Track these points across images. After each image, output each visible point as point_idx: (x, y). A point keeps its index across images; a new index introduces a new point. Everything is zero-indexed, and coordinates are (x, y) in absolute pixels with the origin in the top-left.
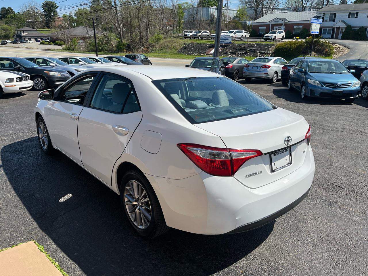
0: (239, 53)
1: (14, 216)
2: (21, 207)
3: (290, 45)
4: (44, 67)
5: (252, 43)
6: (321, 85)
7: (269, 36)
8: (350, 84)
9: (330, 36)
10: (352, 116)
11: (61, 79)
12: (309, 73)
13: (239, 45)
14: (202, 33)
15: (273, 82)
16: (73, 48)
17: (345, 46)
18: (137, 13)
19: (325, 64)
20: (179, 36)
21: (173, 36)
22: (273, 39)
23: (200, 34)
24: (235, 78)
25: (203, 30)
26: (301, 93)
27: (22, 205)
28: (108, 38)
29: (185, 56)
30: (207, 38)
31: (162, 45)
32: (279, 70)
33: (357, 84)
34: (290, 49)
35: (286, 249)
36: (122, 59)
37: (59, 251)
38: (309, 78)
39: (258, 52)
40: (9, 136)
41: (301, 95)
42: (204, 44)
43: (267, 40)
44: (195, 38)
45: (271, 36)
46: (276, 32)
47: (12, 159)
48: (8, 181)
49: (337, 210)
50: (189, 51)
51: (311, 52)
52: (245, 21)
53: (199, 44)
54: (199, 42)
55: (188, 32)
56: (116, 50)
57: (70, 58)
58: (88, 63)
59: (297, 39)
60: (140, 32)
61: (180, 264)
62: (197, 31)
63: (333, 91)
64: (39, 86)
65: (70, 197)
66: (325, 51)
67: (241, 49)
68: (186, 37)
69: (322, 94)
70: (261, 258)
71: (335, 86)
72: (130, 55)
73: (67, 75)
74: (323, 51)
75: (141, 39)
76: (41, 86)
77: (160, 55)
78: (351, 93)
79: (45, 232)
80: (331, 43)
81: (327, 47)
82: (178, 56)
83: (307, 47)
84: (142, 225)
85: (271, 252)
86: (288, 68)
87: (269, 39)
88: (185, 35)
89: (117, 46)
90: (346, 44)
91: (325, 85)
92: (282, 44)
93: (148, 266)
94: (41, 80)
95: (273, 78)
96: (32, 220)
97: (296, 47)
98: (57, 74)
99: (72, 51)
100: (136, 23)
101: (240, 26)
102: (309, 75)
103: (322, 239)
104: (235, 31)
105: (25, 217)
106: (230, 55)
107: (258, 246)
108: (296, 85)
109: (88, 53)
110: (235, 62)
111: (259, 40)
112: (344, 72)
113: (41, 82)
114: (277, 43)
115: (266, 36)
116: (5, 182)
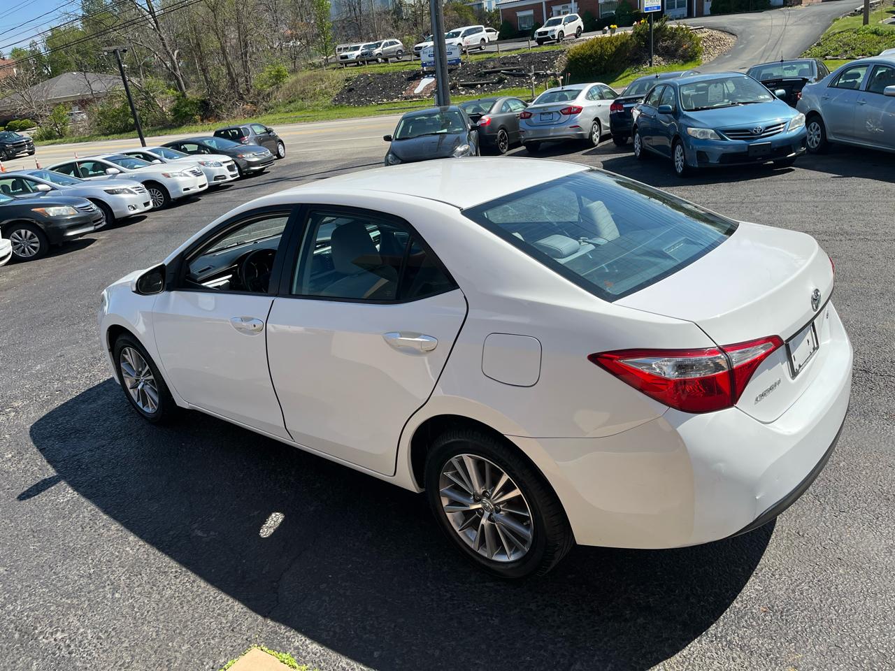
0: (484, 84)
1: (172, 597)
2: (176, 572)
3: (601, 47)
4: (24, 199)
5: (509, 55)
6: (719, 138)
7: (546, 33)
8: (782, 126)
9: (684, 11)
10: (807, 199)
11: (78, 222)
12: (685, 113)
13: (481, 64)
14: (384, 47)
15: (594, 145)
16: (58, 132)
17: (723, 31)
18: (212, 20)
19: (716, 87)
20: (327, 63)
21: (313, 65)
22: (556, 38)
23: (380, 48)
24: (502, 148)
25: (384, 38)
26: (672, 162)
27: (174, 564)
28: (147, 93)
29: (353, 110)
30: (398, 59)
31: (289, 90)
32: (602, 114)
33: (797, 122)
34: (601, 57)
35: (828, 537)
36: (209, 145)
37: (333, 655)
38: (690, 125)
39: (531, 74)
40: (26, 396)
41: (674, 168)
42: (394, 74)
43: (544, 43)
44: (368, 61)
45: (551, 31)
46: (561, 20)
47: (76, 455)
48: (101, 514)
49: (884, 424)
50: (361, 95)
51: (651, 57)
52: (479, 2)
53: (381, 74)
54: (382, 70)
55: (347, 48)
56: (173, 121)
57: (80, 163)
58: (128, 168)
59: (613, 31)
60: (228, 66)
61: (623, 623)
62: (371, 43)
63: (749, 147)
64: (26, 249)
65: (280, 520)
66: (682, 49)
67: (486, 73)
68: (345, 62)
69: (725, 157)
70: (788, 569)
71: (752, 134)
72: (226, 131)
73: (91, 208)
74: (676, 50)
75: (233, 83)
76: (32, 247)
77: (290, 117)
78: (789, 144)
79: (272, 619)
80: (692, 28)
81: (686, 39)
82: (338, 111)
83: (638, 46)
84: (503, 552)
85: (801, 552)
86: (624, 106)
87: (548, 39)
88: (342, 58)
89: (176, 111)
90: (726, 25)
91: (728, 136)
92: (582, 48)
93: (556, 644)
94: (29, 233)
95: (591, 134)
96: (224, 596)
97: (614, 49)
98: (66, 212)
99: (58, 140)
100: (212, 42)
101: (470, 16)
102: (686, 117)
103: (886, 496)
104: (463, 30)
105: (203, 593)
106: (463, 90)
107: (767, 544)
108: (654, 144)
109: (103, 137)
110: (493, 111)
111: (524, 44)
112: (762, 97)
113: (30, 239)
114: (569, 46)
115: (540, 34)
116: (93, 518)
